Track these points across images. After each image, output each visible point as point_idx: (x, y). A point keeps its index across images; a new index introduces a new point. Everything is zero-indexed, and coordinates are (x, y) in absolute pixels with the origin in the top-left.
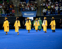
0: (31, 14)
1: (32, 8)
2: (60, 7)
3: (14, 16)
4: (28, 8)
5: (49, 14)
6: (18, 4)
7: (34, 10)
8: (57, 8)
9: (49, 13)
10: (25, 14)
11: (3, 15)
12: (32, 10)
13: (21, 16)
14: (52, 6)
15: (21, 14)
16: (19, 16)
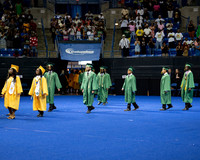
0: (87, 52)
1: (89, 33)
2: (170, 34)
3: (34, 56)
4: (79, 33)
5: (137, 53)
7: (96, 39)
8: (159, 37)
9: (137, 49)
12: (90, 39)
14: (147, 31)
15: (56, 49)
16: (51, 56)
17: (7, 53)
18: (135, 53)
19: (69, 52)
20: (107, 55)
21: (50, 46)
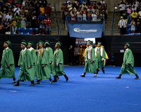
0: (91, 31)
3: (48, 34)
5: (133, 32)
6: (61, 6)
7: (99, 20)
9: (133, 28)
10: (75, 30)
11: (21, 31)
13: (66, 34)
15: (66, 29)
16: (62, 34)
17: (27, 31)
18: (131, 32)
19: (76, 31)
20: (108, 33)
21: (61, 26)
